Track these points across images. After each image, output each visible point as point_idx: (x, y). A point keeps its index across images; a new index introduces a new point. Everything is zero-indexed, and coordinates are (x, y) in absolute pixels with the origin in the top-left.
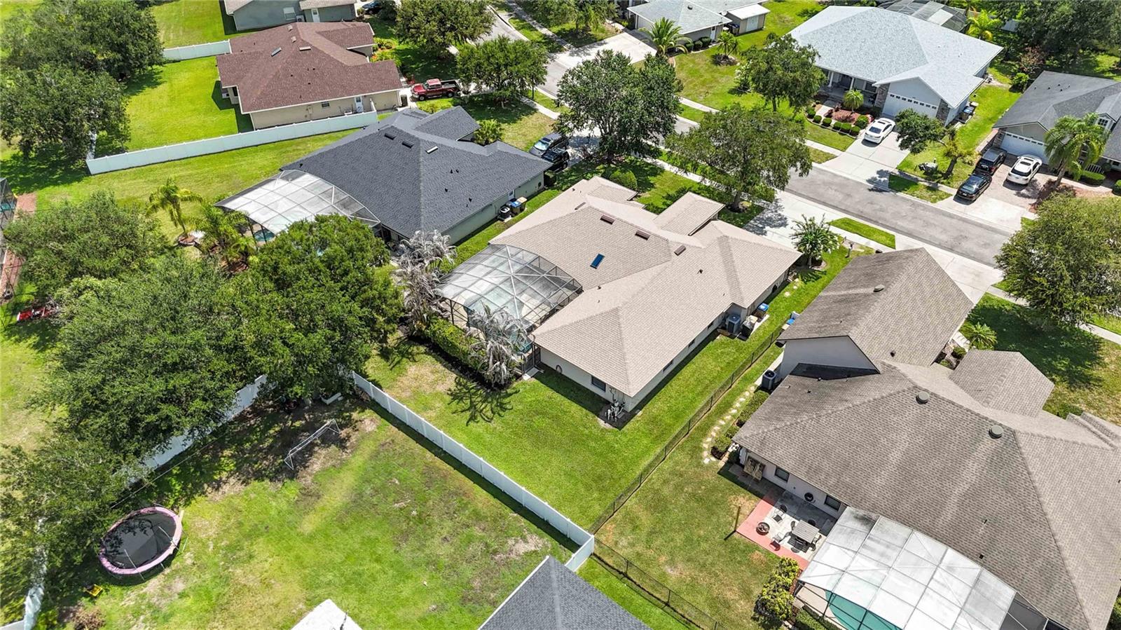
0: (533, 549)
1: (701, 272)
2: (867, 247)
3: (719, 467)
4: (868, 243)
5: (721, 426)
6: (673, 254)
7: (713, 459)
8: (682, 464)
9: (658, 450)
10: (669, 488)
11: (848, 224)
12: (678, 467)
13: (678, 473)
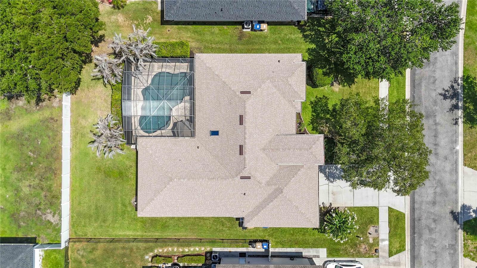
0: (53, 221)
1: (244, 194)
2: (378, 242)
3: (147, 265)
4: (383, 240)
5: (173, 250)
6: (239, 177)
7: (150, 260)
8: (138, 248)
9: (138, 233)
10: (121, 252)
11: (397, 219)
12: (134, 248)
13: (131, 250)
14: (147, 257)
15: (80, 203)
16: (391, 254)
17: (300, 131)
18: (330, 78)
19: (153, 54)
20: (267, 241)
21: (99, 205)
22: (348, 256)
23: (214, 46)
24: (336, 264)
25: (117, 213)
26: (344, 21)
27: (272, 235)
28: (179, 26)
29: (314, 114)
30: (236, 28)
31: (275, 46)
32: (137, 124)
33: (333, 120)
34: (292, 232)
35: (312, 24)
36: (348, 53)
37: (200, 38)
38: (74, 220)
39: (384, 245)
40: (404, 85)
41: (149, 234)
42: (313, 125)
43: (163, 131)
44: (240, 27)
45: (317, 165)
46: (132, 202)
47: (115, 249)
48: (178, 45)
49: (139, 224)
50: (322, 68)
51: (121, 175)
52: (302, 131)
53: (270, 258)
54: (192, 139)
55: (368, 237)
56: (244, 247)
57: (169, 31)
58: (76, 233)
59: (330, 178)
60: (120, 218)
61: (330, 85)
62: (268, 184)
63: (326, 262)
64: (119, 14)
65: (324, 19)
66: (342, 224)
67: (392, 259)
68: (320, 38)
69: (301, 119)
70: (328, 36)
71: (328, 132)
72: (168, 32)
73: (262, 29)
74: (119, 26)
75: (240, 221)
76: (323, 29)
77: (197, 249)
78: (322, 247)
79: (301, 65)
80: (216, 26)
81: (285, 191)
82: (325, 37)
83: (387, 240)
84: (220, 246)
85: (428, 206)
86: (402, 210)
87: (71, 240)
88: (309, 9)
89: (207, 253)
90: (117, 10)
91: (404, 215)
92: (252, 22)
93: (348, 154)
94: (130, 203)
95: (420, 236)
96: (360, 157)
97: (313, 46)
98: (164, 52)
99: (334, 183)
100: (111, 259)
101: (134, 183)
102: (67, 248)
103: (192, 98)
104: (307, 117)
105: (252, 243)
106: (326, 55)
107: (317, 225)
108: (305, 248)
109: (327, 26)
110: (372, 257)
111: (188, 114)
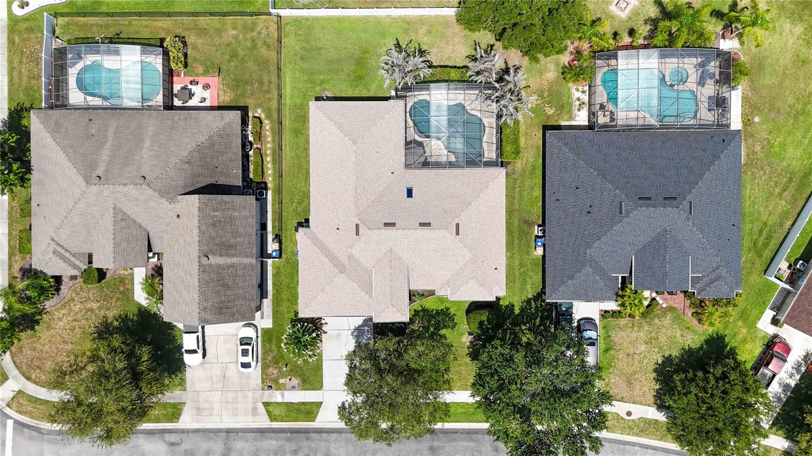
1: (338, 229)
2: (280, 390)
3: (250, 111)
4: (283, 396)
5: (268, 142)
6: (358, 222)
7: (256, 115)
8: (270, 100)
9: (288, 100)
10: (266, 79)
11: (309, 413)
12: (270, 96)
13: (268, 92)
14: (259, 111)
15: (323, 28)
16: (266, 404)
17: (412, 295)
18: (476, 330)
19: (503, 119)
20: (280, 256)
21: (322, 51)
22: (263, 354)
23: (517, 190)
24: (254, 338)
25: (312, 74)
26: (540, 342)
27: (287, 261)
28: (541, 148)
29: (434, 312)
30: (539, 217)
31: (517, 264)
32: (421, 98)
33: (427, 335)
34: (291, 286)
35: (544, 309)
36: (501, 346)
37: (527, 173)
38: (303, 21)
39: (277, 397)
40: (470, 421)
41: (287, 114)
42: (421, 311)
43: (412, 129)
44: (540, 222)
45: (373, 314)
46: (326, 92)
47: (269, 72)
48: (516, 148)
49: (299, 101)
50: (488, 320)
51: (359, 79)
52: (413, 298)
53: (261, 259)
54: (403, 165)
55: (286, 377)
56: (273, 228)
57: (535, 135)
58: (288, 24)
59: (357, 331)
60: (306, 78)
61: (469, 331)
62: (350, 257)
63: (256, 327)
64: (555, 73)
65: (550, 324)
66: (303, 344)
67: (261, 406)
68: (526, 319)
69: (428, 296)
70: (529, 329)
71: (412, 329)
72: (533, 134)
73: (537, 248)
74: (541, 73)
75: (305, 223)
76: (538, 323)
77: (270, 172)
78: (274, 322)
79: (492, 295)
80: (541, 192)
81: (342, 276)
82: (528, 325)
83: (283, 400)
84: (273, 199)
85: (325, 448)
86: (318, 418)
87: (279, 18)
88: (560, 305)
89: (266, 183)
90: (561, 70)
91: (313, 421)
92: (544, 236)
93: (387, 349)
94: (324, 90)
95: (287, 440)
96: (383, 362)
97: (517, 311)
98: (506, 131)
99: (352, 337)
100: (256, 68)
101: (350, 94)
102: (269, 14)
103: (451, 165)
104: (430, 304)
105: (278, 238)
106: (506, 327)
107: (301, 315)
108: (273, 302)
109: (542, 327)
110: (263, 382)
111: (433, 159)
